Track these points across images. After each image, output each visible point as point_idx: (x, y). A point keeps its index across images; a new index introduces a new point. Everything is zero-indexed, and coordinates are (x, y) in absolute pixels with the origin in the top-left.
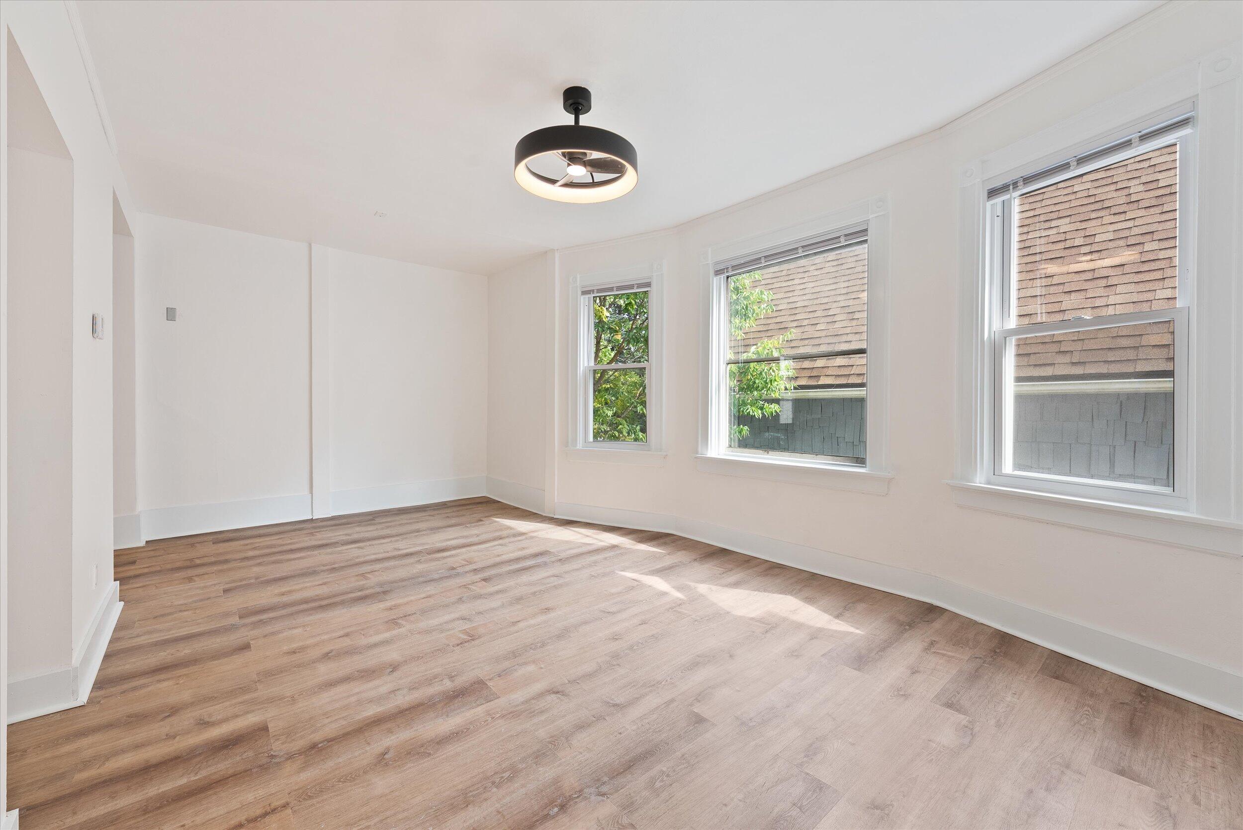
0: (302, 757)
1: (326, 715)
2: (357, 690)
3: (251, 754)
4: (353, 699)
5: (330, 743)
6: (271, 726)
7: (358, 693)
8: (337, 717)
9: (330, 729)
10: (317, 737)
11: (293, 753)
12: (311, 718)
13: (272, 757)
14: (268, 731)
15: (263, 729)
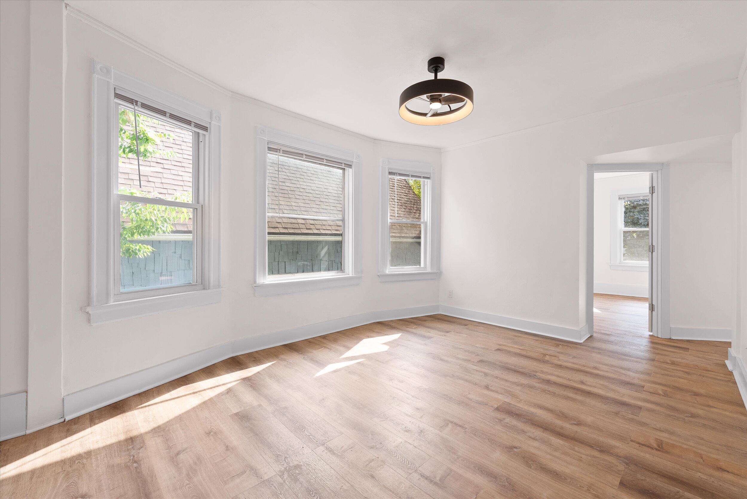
0: (611, 451)
1: (580, 460)
2: (549, 457)
3: (639, 476)
4: (557, 454)
5: (593, 446)
6: (617, 483)
7: (550, 455)
8: (576, 453)
9: (586, 451)
10: (596, 453)
11: (614, 456)
12: (590, 465)
13: (627, 464)
14: (621, 480)
15: (623, 484)
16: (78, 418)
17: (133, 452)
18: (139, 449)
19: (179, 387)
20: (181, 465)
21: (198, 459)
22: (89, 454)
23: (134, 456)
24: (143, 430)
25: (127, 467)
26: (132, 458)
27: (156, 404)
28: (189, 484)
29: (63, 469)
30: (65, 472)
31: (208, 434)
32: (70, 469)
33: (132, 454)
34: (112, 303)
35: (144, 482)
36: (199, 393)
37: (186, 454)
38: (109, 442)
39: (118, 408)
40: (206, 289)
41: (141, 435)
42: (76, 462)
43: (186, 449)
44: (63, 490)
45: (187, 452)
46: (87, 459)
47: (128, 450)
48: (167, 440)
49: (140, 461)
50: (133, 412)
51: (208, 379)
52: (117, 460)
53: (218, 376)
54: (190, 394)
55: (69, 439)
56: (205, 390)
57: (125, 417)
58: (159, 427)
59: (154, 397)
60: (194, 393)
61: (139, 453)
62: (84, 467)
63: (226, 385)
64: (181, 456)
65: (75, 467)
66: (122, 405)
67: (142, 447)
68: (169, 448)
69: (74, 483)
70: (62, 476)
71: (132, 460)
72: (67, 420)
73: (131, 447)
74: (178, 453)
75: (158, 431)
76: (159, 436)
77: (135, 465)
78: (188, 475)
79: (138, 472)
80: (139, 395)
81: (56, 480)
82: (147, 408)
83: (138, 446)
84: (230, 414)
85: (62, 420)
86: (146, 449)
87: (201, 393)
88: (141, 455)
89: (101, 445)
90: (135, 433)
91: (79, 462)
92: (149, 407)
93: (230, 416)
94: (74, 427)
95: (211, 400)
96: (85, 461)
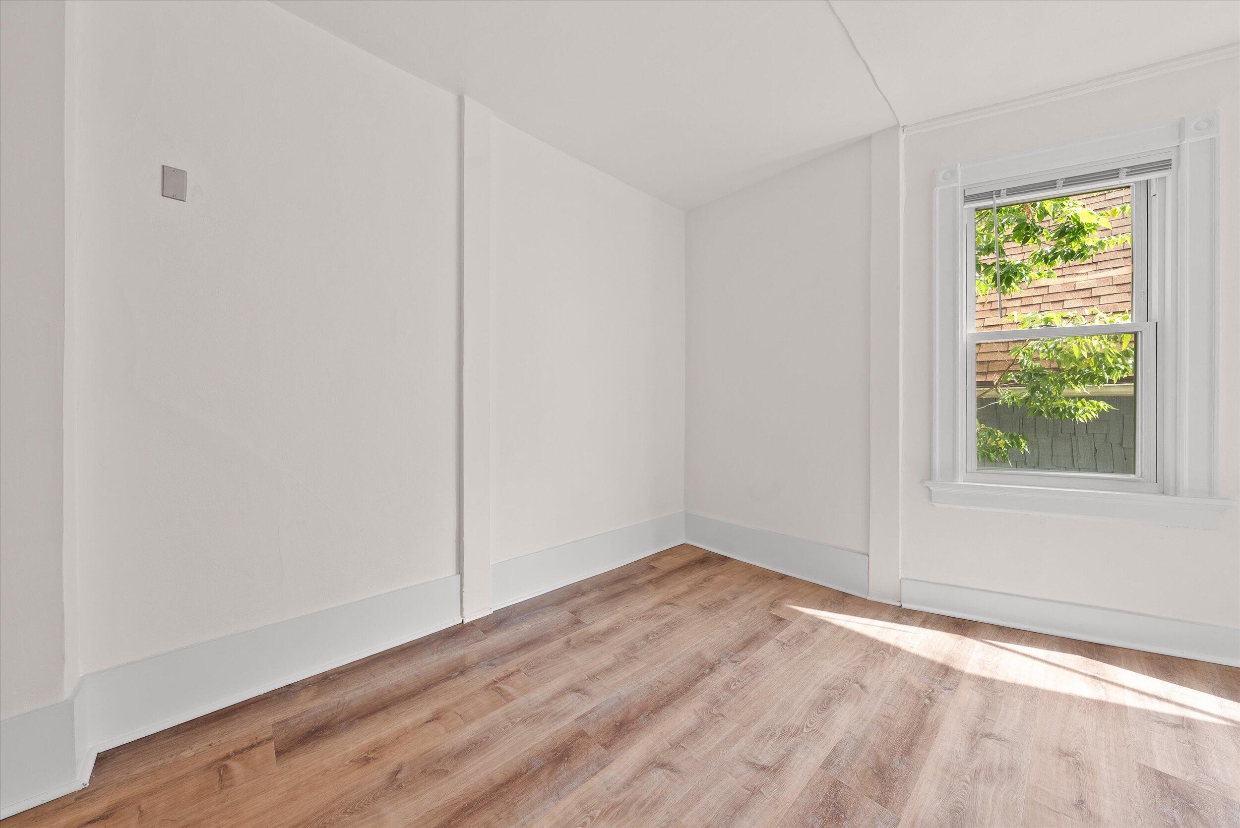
16: (915, 612)
17: (936, 686)
18: (945, 689)
19: (1073, 652)
20: (979, 752)
21: (1012, 769)
22: (897, 650)
23: (933, 691)
24: (968, 670)
25: (918, 696)
26: (930, 691)
27: (1014, 652)
28: (967, 783)
29: (867, 649)
30: (867, 653)
31: (1064, 754)
32: (872, 654)
33: (933, 686)
34: (960, 482)
35: (921, 727)
36: (1104, 684)
37: (998, 746)
38: (924, 654)
39: (961, 627)
40: (1168, 495)
41: (962, 673)
42: (881, 652)
43: (1005, 740)
44: (854, 667)
45: (1001, 745)
46: (891, 656)
47: (933, 679)
48: (988, 707)
49: (936, 702)
50: (975, 641)
51: (1150, 674)
52: (914, 681)
53: (1181, 684)
54: (1086, 675)
55: (893, 625)
56: (1123, 687)
57: (960, 642)
58: (992, 682)
59: (1018, 642)
60: (1094, 677)
61: (942, 692)
62: (882, 661)
63: (1185, 710)
64: (989, 743)
65: (876, 655)
66: (968, 628)
67: (950, 689)
68: (982, 718)
69: (865, 668)
70: (862, 654)
71: (928, 693)
72: (903, 607)
73: (939, 679)
74: (988, 736)
75: (986, 684)
76: (981, 693)
77: (927, 701)
78: (977, 772)
79: (924, 711)
80: (1000, 628)
81: (856, 654)
82: (997, 649)
83: (947, 685)
84: (1142, 762)
85: (899, 604)
86: (953, 694)
87: (1109, 686)
88: (942, 696)
89: (914, 651)
90: (956, 666)
91: (883, 654)
92: (1001, 650)
93: (1139, 765)
94: (904, 618)
95: (1120, 709)
96: (888, 656)
